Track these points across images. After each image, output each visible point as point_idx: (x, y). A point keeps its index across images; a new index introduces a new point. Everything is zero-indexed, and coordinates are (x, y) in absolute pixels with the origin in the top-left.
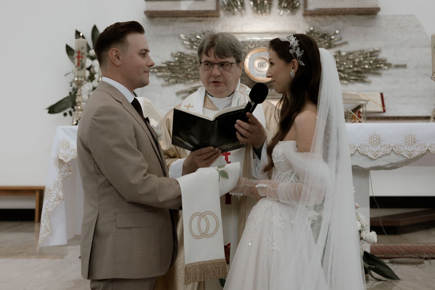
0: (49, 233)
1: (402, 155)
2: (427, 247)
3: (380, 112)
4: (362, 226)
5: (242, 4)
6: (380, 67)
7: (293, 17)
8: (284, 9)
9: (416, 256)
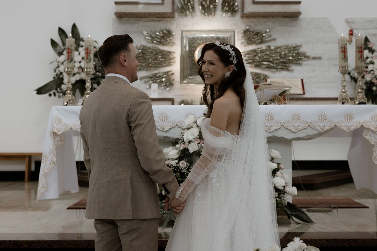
0: (46, 189)
1: (316, 129)
2: (336, 199)
3: (301, 94)
4: (286, 183)
5: (193, 8)
6: (301, 59)
7: (233, 18)
8: (226, 12)
9: (327, 206)
